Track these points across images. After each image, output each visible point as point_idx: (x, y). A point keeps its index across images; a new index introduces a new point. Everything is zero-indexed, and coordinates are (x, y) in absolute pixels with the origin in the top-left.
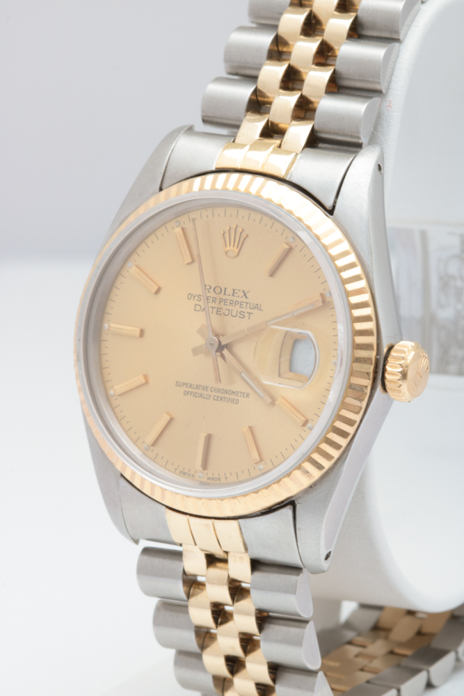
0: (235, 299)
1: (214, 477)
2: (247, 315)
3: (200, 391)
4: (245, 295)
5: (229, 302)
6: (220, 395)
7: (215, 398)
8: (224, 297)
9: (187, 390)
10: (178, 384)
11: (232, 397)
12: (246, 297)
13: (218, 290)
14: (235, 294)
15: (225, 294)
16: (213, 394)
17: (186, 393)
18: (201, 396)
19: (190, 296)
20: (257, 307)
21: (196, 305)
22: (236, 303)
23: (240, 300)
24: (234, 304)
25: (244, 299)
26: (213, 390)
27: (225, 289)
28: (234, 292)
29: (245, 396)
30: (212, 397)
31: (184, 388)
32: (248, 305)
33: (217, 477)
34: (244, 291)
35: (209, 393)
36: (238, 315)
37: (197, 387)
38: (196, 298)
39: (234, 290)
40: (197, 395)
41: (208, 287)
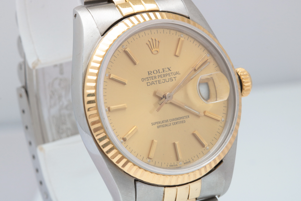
0: (165, 73)
1: (187, 161)
2: (174, 79)
3: (165, 124)
4: (169, 69)
5: (163, 76)
6: (175, 121)
7: (173, 124)
8: (160, 74)
9: (158, 125)
10: (153, 124)
11: (182, 120)
12: (170, 70)
13: (155, 72)
14: (164, 71)
15: (159, 73)
16: (172, 122)
17: (158, 127)
18: (166, 125)
19: (143, 80)
20: (177, 73)
21: (147, 83)
22: (167, 75)
23: (168, 73)
24: (165, 76)
25: (170, 72)
26: (171, 120)
27: (159, 70)
28: (163, 70)
29: (187, 117)
30: (172, 124)
31: (157, 125)
32: (173, 74)
33: (188, 161)
34: (168, 68)
35: (170, 122)
36: (170, 80)
37: (163, 122)
38: (146, 79)
39: (163, 69)
40: (164, 126)
41: (150, 72)
